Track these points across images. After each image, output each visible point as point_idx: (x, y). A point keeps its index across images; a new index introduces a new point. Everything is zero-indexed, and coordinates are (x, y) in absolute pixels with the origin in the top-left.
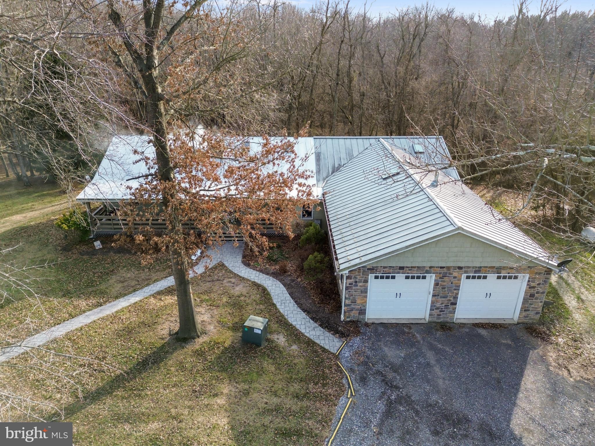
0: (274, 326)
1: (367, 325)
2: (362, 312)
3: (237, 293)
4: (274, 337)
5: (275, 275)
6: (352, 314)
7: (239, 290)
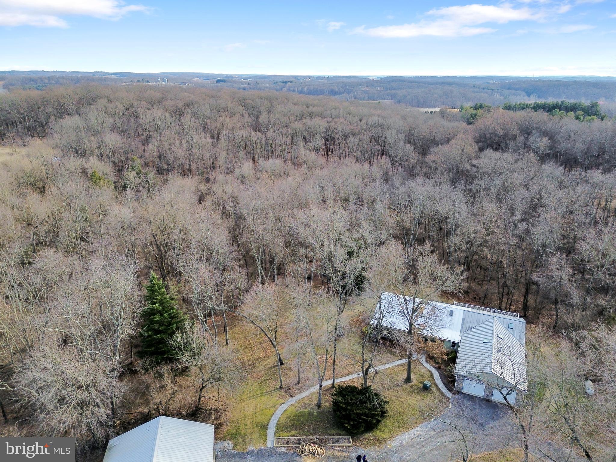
0: (433, 385)
1: (462, 393)
2: (462, 389)
3: (423, 372)
4: (432, 389)
5: (436, 368)
6: (458, 388)
7: (423, 371)
